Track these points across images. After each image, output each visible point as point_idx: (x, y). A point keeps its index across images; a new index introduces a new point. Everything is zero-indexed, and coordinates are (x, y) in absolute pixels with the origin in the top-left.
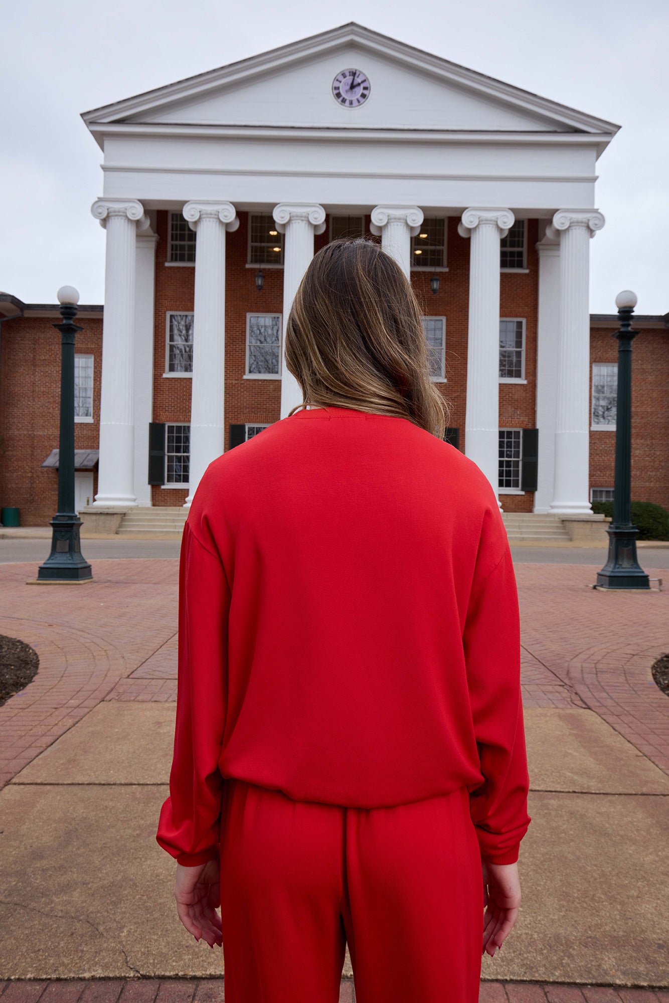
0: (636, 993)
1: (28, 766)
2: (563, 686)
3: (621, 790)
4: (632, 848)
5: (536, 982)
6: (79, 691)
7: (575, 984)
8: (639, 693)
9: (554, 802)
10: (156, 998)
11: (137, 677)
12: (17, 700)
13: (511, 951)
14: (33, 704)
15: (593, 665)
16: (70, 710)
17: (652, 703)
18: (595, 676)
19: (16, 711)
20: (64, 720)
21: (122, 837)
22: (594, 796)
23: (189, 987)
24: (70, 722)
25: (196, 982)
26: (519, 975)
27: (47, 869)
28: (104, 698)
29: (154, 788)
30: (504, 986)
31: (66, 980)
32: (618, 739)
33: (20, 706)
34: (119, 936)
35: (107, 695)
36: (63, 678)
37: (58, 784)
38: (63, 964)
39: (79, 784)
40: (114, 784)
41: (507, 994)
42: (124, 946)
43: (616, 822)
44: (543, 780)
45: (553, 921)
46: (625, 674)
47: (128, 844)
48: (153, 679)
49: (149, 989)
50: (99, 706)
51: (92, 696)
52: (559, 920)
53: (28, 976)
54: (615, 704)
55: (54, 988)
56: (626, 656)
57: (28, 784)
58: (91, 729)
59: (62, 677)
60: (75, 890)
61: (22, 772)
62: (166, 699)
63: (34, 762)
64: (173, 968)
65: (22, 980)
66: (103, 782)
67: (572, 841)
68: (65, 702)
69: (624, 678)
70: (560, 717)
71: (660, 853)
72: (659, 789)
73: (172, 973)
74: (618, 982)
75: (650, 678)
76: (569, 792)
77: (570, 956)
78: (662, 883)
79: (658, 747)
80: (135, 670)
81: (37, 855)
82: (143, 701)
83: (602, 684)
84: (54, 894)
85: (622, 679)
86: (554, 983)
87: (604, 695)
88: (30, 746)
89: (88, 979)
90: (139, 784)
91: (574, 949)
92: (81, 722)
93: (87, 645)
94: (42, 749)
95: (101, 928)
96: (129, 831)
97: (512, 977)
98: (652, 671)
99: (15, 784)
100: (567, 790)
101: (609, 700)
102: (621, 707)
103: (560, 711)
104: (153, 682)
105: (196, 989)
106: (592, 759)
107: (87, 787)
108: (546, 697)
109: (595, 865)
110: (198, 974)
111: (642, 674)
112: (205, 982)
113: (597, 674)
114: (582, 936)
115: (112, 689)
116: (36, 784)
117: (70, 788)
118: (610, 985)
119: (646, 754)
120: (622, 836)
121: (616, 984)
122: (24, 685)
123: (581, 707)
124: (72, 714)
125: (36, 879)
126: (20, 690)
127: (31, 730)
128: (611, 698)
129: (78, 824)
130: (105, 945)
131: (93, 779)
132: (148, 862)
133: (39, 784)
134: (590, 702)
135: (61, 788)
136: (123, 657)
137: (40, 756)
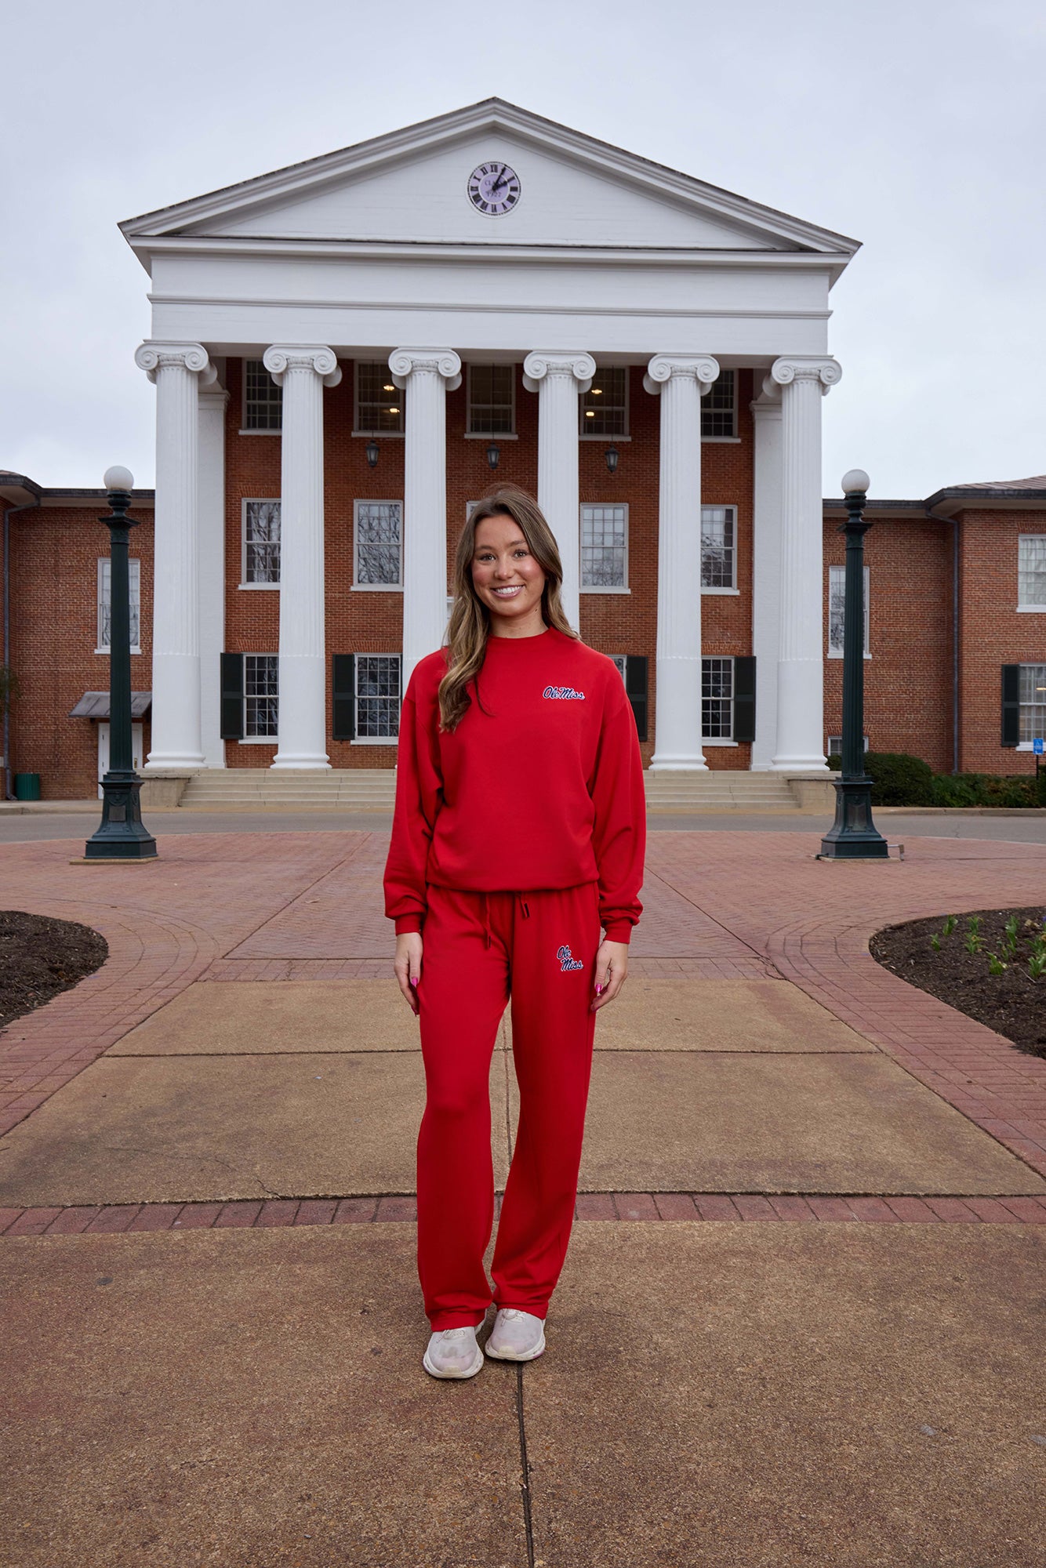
0: (786, 1198)
1: (120, 1041)
2: (758, 958)
3: (806, 1049)
4: (808, 1096)
5: (686, 1193)
6: (164, 973)
7: (725, 1194)
8: (849, 964)
9: (728, 1061)
10: (298, 1212)
11: (233, 957)
12: (88, 983)
13: (663, 1172)
14: (111, 986)
15: (800, 938)
16: (158, 991)
17: (862, 972)
18: (799, 948)
19: (92, 993)
20: (153, 999)
21: (241, 1097)
22: (775, 1055)
23: (333, 1204)
24: (160, 1001)
25: (337, 1201)
26: (668, 1187)
27: (163, 1124)
28: (198, 978)
29: (273, 1057)
30: (653, 1197)
31: (202, 1202)
32: (814, 1006)
33: (96, 989)
34: (252, 1170)
35: (200, 975)
36: (142, 961)
37: (159, 1056)
38: (198, 1191)
39: (184, 1055)
40: (224, 1054)
41: (654, 1201)
42: (258, 1177)
43: (794, 1076)
44: (720, 1042)
45: (710, 1151)
46: (836, 945)
47: (249, 1103)
48: (254, 959)
49: (291, 1206)
50: (192, 986)
51: (182, 977)
52: (717, 1149)
53: (163, 1200)
54: (817, 975)
55: (191, 1208)
56: (841, 928)
57: (124, 1056)
58: (186, 1008)
59: (140, 959)
60: (197, 1138)
61: (114, 1046)
62: (273, 978)
63: (126, 1037)
64: (313, 1191)
65: (157, 1203)
66: (211, 1053)
67: (743, 1091)
68: (149, 983)
69: (834, 950)
70: (749, 987)
71: (836, 1099)
72: (849, 1048)
73: (312, 1194)
74: (768, 1190)
75: (866, 949)
76: (747, 1052)
77: (724, 1175)
78: (832, 1121)
79: (858, 1013)
80: (232, 951)
81: (150, 1113)
82: (245, 981)
83: (805, 956)
84: (176, 1142)
85: (831, 950)
86: (704, 1193)
87: (807, 966)
88: (117, 1024)
89: (226, 1202)
90: (253, 1054)
91: (728, 1170)
92: (173, 1001)
93: (165, 927)
94: (132, 1026)
95: (232, 1166)
96: (250, 1092)
97: (661, 1189)
98: (870, 942)
99: (108, 1056)
100: (744, 1050)
101: (812, 971)
102: (825, 977)
103: (751, 982)
104: (255, 962)
105: (338, 1205)
106: (779, 1025)
107: (193, 1057)
108: (736, 969)
109: (763, 1109)
110: (339, 1194)
111: (857, 946)
112: (347, 1200)
113: (801, 946)
114: (740, 1160)
115: (205, 970)
116: (133, 1056)
117: (174, 1058)
118: (760, 1194)
119: (843, 1018)
120: (798, 1087)
121: (766, 1193)
122: (94, 969)
123: (777, 978)
124: (161, 993)
125: (154, 1131)
126: (91, 973)
127: (115, 1009)
128: (814, 969)
129: (189, 1088)
130: (239, 1177)
131: (200, 1051)
132: (275, 1116)
133: (136, 1056)
134: (787, 974)
135: (163, 1059)
136: (213, 939)
137: (133, 1031)
